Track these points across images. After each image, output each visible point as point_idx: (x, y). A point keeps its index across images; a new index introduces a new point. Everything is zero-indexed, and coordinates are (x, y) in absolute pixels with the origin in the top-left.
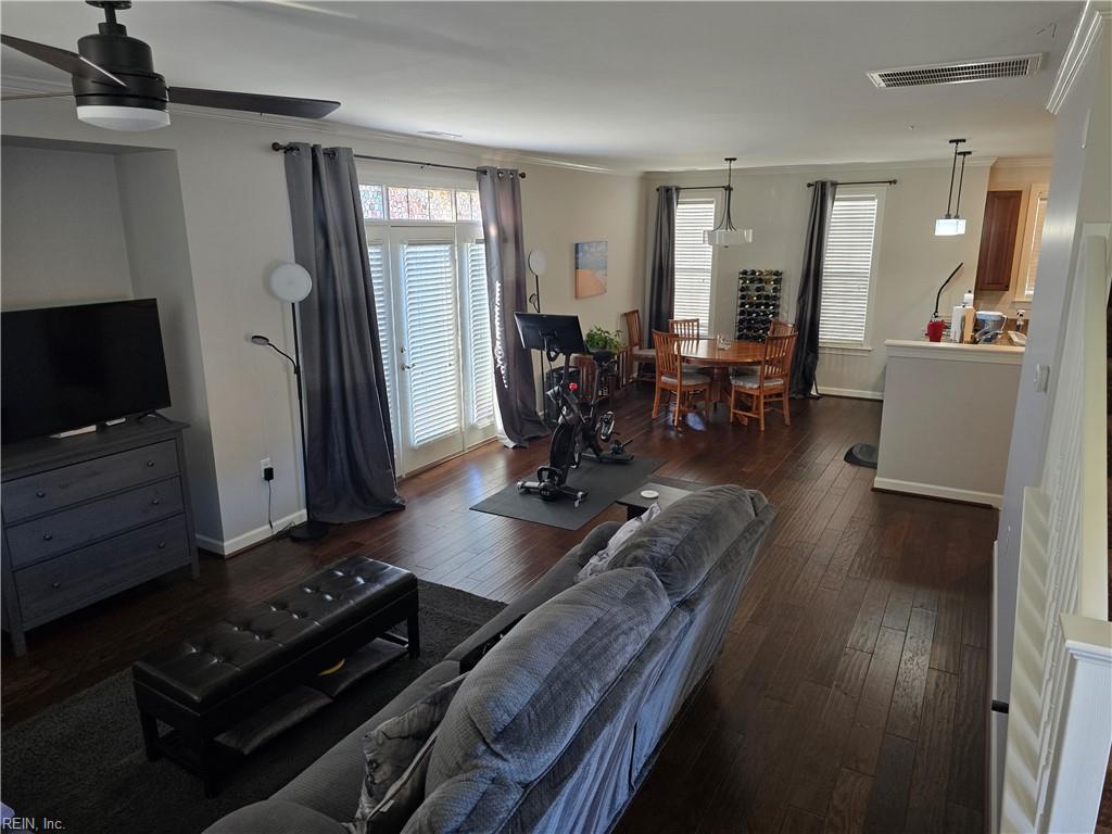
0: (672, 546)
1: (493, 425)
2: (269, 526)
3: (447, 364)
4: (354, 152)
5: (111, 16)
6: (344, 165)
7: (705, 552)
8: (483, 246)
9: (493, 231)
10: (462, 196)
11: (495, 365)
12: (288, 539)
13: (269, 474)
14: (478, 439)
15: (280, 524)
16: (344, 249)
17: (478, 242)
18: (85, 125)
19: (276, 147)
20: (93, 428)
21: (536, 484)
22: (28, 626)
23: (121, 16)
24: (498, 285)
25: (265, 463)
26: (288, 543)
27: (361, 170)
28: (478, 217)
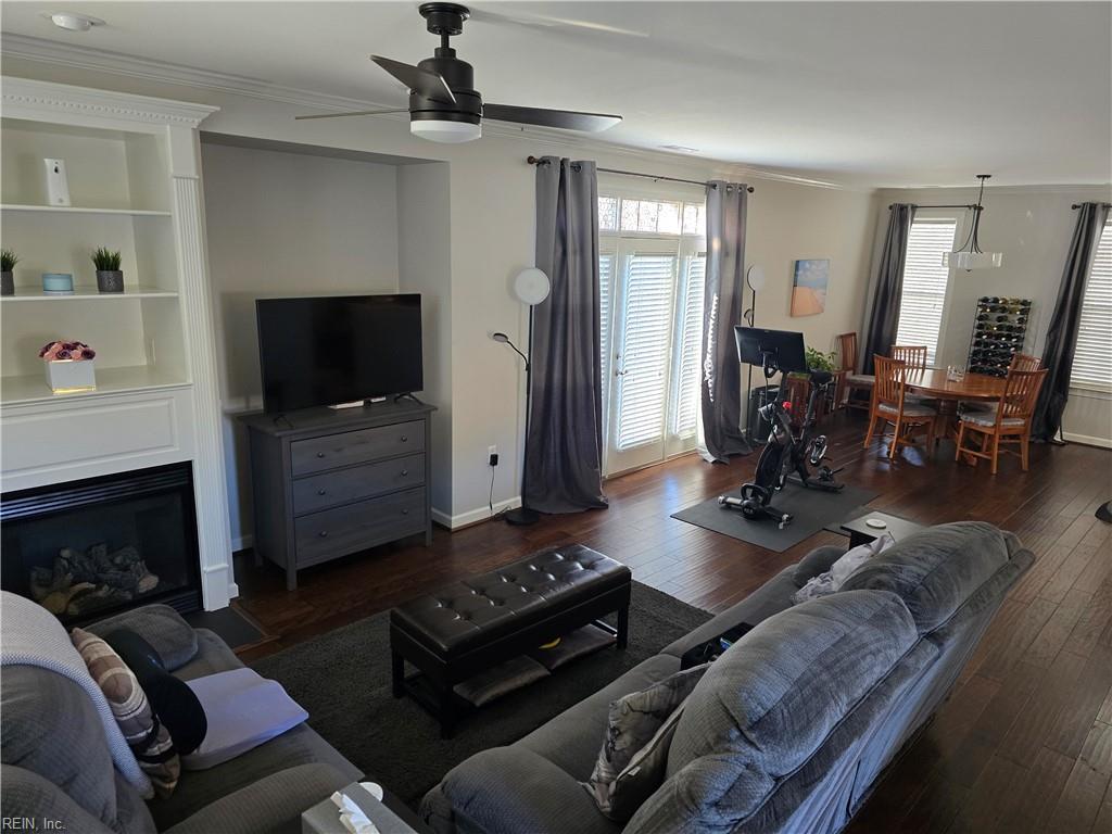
0: (918, 575)
1: (694, 438)
2: (489, 507)
3: (657, 373)
4: (597, 166)
5: (445, 42)
6: (587, 178)
7: (955, 587)
8: (704, 259)
9: (716, 245)
10: (690, 210)
11: (703, 378)
12: (504, 522)
13: (494, 460)
14: (678, 450)
15: (499, 507)
16: (578, 258)
17: (700, 255)
18: (414, 138)
19: (531, 160)
20: (361, 403)
21: (738, 501)
22: (301, 565)
23: (454, 42)
24: (715, 298)
25: (492, 450)
26: (504, 526)
27: (602, 183)
28: (702, 231)
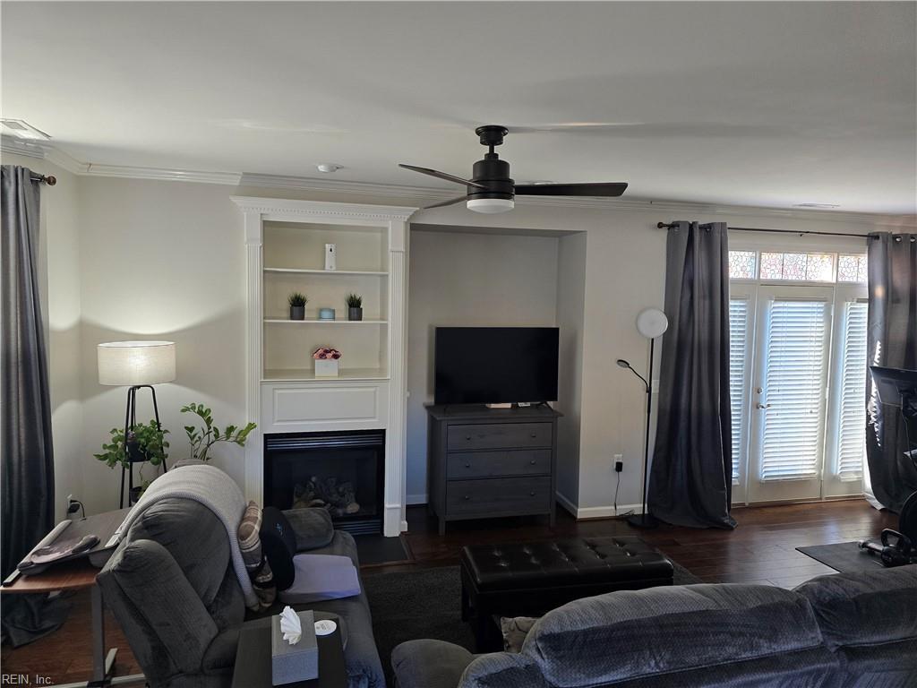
1: (860, 482)
2: (613, 508)
4: (728, 226)
5: (492, 149)
6: (717, 236)
8: (866, 305)
9: (879, 292)
11: (868, 421)
12: (626, 522)
13: (619, 467)
14: (841, 492)
15: (623, 509)
16: (707, 302)
17: (860, 301)
19: (660, 225)
20: (509, 405)
21: (880, 548)
22: (448, 518)
24: (878, 346)
25: (618, 457)
28: (864, 278)
